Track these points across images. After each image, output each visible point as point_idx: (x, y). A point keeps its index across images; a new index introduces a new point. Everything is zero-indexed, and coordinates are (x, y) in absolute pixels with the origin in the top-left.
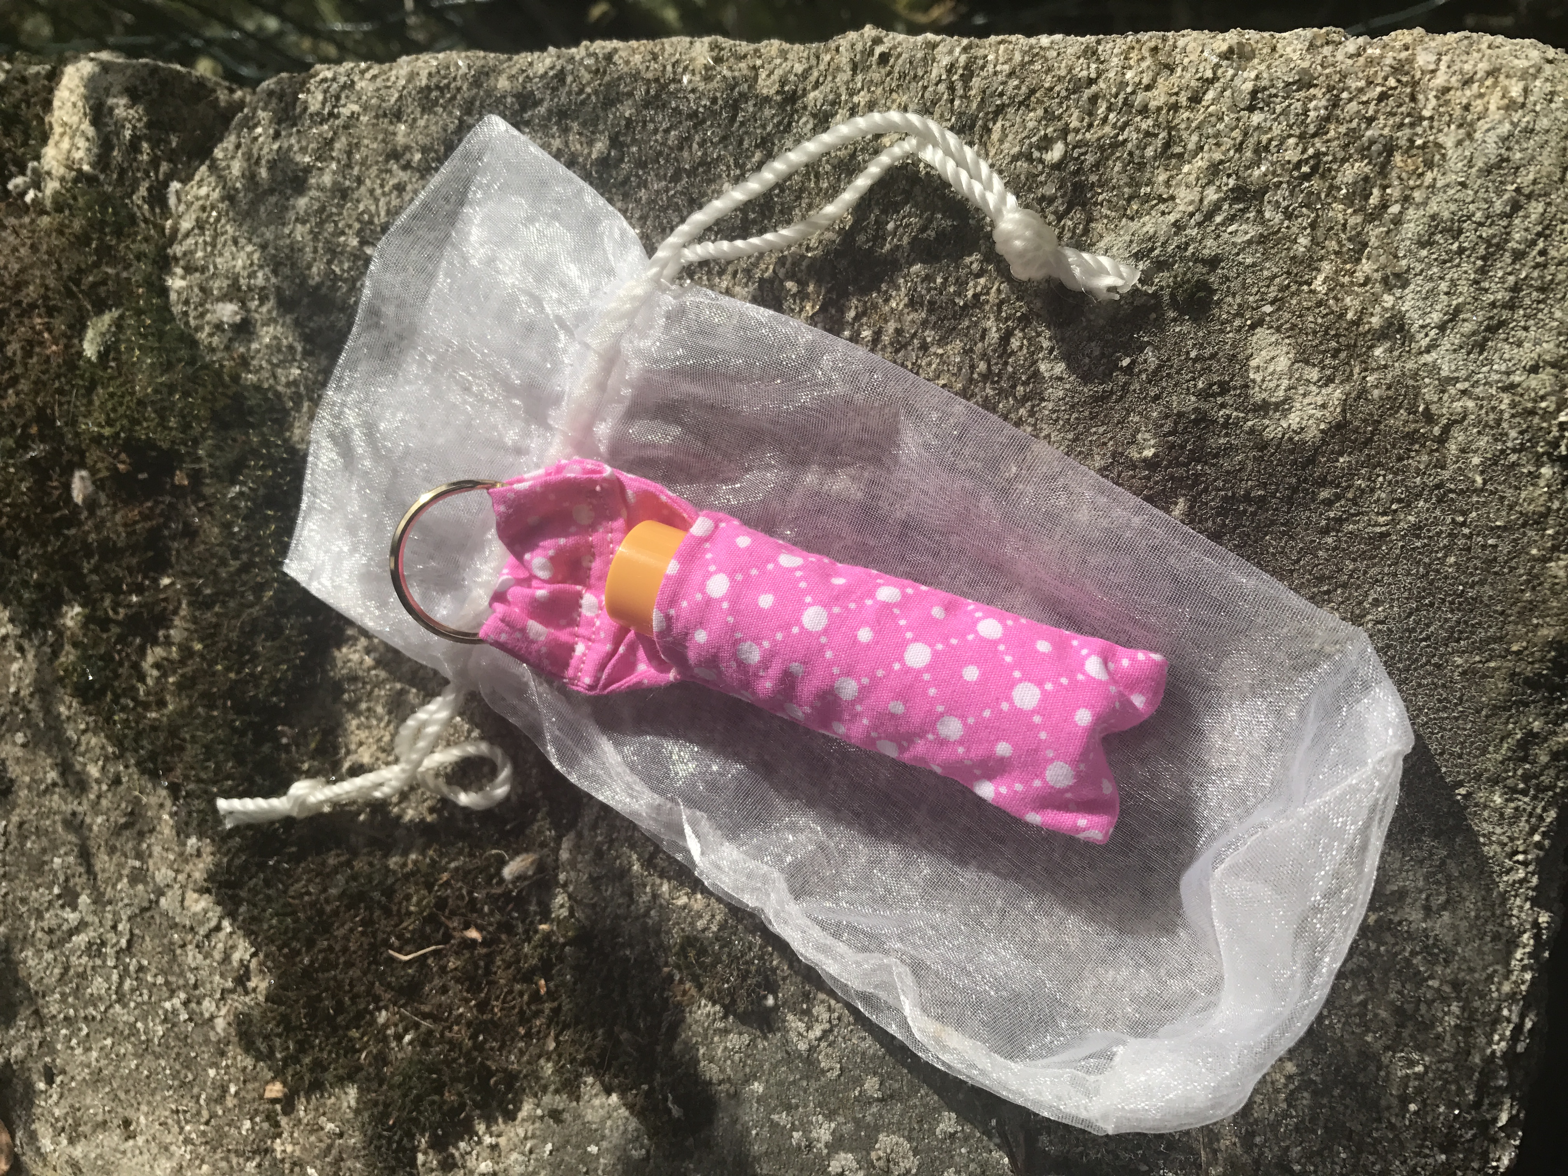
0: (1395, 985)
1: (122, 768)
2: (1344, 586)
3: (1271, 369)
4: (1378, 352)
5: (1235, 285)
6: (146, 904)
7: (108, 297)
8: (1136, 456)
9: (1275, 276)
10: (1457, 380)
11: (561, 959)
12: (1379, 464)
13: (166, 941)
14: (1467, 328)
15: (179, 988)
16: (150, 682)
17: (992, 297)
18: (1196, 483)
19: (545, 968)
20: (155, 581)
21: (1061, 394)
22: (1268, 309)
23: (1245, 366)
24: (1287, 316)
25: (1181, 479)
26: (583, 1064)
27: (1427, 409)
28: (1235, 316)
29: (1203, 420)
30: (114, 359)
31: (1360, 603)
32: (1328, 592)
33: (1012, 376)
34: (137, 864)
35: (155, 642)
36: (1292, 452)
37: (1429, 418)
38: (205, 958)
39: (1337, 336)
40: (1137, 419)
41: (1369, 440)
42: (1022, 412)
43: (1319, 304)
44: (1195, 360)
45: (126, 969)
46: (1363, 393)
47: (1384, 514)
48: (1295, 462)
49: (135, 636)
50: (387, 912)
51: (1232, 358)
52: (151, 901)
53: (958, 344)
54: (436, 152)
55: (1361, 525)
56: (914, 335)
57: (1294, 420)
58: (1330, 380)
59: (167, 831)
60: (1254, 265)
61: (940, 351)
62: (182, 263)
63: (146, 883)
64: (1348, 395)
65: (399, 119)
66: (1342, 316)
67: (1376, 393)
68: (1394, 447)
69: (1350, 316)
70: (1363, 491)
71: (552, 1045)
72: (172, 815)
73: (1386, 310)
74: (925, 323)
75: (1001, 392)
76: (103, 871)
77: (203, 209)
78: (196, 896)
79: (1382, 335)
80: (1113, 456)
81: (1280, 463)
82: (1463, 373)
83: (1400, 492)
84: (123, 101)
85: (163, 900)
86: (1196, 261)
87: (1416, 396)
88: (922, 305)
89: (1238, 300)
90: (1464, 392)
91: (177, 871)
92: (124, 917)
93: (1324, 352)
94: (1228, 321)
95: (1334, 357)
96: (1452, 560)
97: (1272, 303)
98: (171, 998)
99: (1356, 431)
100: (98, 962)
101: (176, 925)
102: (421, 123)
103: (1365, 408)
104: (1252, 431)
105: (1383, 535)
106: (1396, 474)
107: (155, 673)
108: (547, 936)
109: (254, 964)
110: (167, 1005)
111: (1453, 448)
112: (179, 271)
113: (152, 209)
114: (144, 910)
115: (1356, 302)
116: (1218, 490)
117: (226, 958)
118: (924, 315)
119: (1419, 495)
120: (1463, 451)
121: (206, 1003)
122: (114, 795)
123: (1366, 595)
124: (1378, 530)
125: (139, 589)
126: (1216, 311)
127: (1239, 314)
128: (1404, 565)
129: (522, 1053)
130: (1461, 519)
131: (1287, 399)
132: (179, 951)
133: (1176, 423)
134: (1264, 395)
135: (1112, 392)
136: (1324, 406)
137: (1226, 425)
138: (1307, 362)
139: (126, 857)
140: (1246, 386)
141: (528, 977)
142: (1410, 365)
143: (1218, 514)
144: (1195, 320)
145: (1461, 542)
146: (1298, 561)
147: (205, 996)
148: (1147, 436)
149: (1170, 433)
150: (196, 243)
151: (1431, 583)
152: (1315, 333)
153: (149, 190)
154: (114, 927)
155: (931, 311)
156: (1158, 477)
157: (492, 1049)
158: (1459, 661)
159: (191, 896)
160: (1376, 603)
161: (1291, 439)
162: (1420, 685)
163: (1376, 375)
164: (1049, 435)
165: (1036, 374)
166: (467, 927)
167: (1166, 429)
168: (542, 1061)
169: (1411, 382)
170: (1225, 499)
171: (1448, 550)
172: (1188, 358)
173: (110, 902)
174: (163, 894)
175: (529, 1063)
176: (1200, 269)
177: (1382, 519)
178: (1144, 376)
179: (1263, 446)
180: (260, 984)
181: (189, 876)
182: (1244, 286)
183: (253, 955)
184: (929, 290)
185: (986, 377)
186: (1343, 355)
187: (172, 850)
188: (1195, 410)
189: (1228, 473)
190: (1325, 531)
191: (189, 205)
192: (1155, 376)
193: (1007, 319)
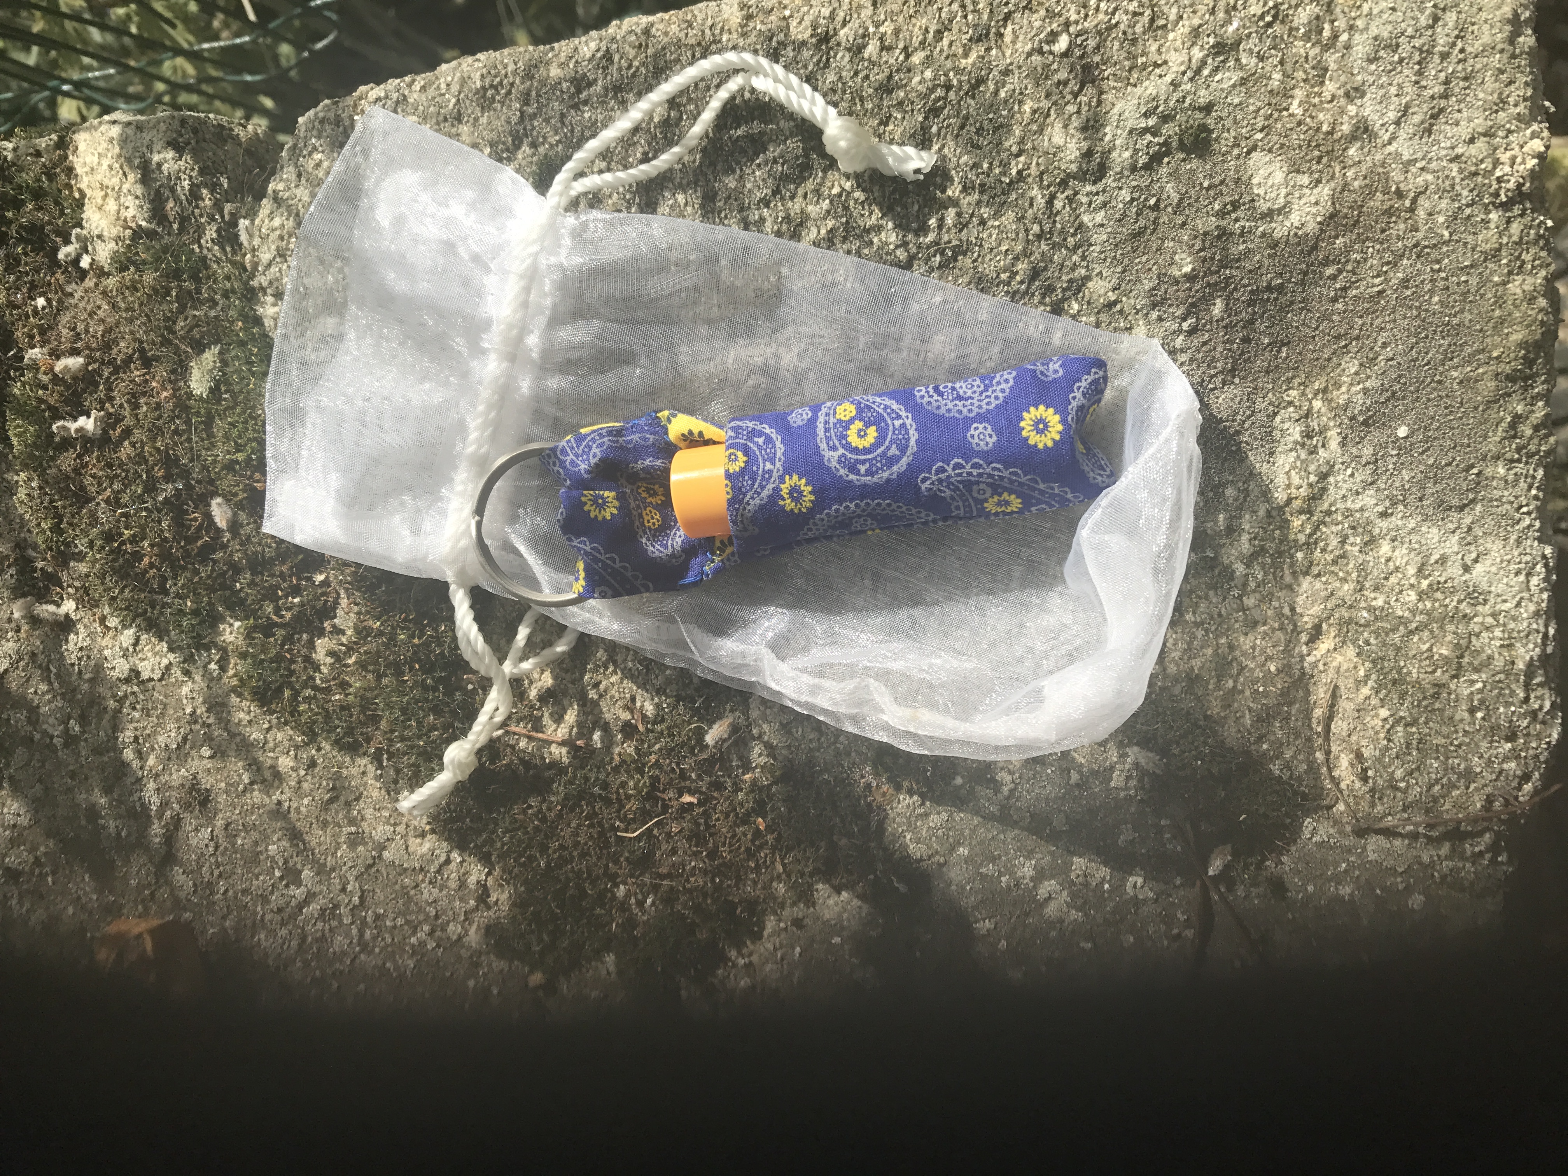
0: (1450, 628)
1: (314, 752)
2: (1357, 338)
3: (1270, 183)
4: (1352, 151)
5: (1228, 123)
6: (370, 861)
7: (202, 337)
8: (1177, 273)
9: (1259, 109)
10: (1416, 160)
11: (770, 797)
12: (1368, 239)
13: (397, 887)
14: (1417, 119)
15: (420, 923)
16: (324, 670)
17: (1033, 170)
18: (1227, 285)
19: (760, 809)
20: (309, 579)
21: (1105, 237)
22: (1259, 136)
23: (1248, 184)
24: (1275, 138)
25: (1216, 284)
26: (811, 875)
27: (1398, 188)
28: (1233, 146)
29: (1224, 234)
30: (226, 392)
31: (1372, 349)
32: (1346, 346)
33: (1061, 232)
34: (353, 829)
35: (321, 633)
36: (1299, 244)
37: (1400, 194)
38: (441, 890)
39: (1318, 146)
40: (1171, 244)
41: (1358, 221)
42: (1075, 258)
43: (1299, 124)
44: (1208, 189)
45: (364, 921)
46: (1345, 186)
47: (1378, 276)
48: (1302, 252)
49: (300, 633)
50: (608, 802)
51: (1238, 181)
52: (374, 858)
53: (1011, 214)
54: (504, 143)
55: (1362, 289)
56: (972, 215)
57: (1295, 219)
58: (1319, 181)
59: (375, 794)
60: (1241, 104)
61: (997, 223)
62: (269, 291)
63: (365, 844)
64: (1334, 190)
65: (460, 121)
66: (1318, 130)
67: (1356, 184)
68: (1377, 222)
69: (1325, 128)
70: (1358, 262)
71: (780, 869)
72: (377, 778)
73: (1351, 117)
74: (979, 203)
75: (1054, 246)
76: (320, 844)
77: (281, 238)
78: (418, 840)
79: (1353, 138)
80: (1159, 277)
81: (1291, 255)
82: (1419, 155)
83: (1388, 257)
84: (170, 154)
85: (386, 854)
86: (1195, 109)
87: (1387, 180)
88: (973, 188)
89: (1233, 133)
90: (1422, 169)
91: (395, 825)
92: (351, 878)
93: (1310, 161)
94: (1227, 152)
95: (1318, 162)
96: (1436, 299)
97: (1261, 131)
98: (414, 933)
99: (1346, 216)
100: (334, 923)
101: (406, 870)
102: (484, 120)
103: (1349, 198)
104: (1263, 235)
105: (1380, 293)
106: (1382, 243)
107: (329, 660)
108: (754, 781)
109: (490, 881)
110: (413, 940)
111: (1421, 213)
112: (270, 299)
113: (223, 249)
114: (370, 866)
115: (1328, 116)
116: (1245, 286)
117: (462, 884)
118: (976, 196)
119: (1402, 256)
120: (1430, 214)
121: (451, 927)
122: (313, 777)
123: (1376, 340)
124: (1376, 289)
125: (296, 591)
126: (1216, 146)
127: (1236, 145)
128: (1401, 311)
129: (755, 883)
130: (1437, 267)
131: (1287, 204)
132: (412, 892)
133: (1204, 241)
134: (1269, 204)
135: (1146, 228)
136: (1317, 203)
137: (1242, 235)
138: (1298, 171)
139: (340, 826)
140: (1253, 200)
141: (745, 820)
142: (1378, 157)
143: (1249, 305)
144: (1200, 157)
145: (1441, 284)
146: (1317, 328)
147: (448, 922)
148: (1183, 256)
149: (1201, 250)
150: (280, 271)
151: (1423, 321)
152: (1300, 147)
153: (218, 231)
154: (343, 890)
155: (982, 192)
156: (1197, 287)
157: (729, 886)
158: (1455, 374)
159: (414, 842)
160: (1385, 345)
161: (1296, 234)
162: (1429, 400)
163: (1353, 170)
164: (1101, 273)
165: (1081, 226)
166: (681, 796)
167: (1197, 247)
168: (775, 884)
169: (1381, 170)
170: (1252, 292)
171: (1432, 292)
172: (1202, 188)
173: (333, 869)
174: (384, 848)
175: (764, 888)
176: (1198, 115)
177: (1377, 281)
178: (1170, 209)
179: (1275, 245)
180: (501, 896)
181: (407, 826)
182: (1235, 122)
183: (489, 874)
184: (978, 175)
185: (1039, 237)
186: (1325, 160)
187: (385, 808)
188: (1217, 227)
189: (1250, 271)
190: (1335, 300)
191: (264, 238)
192: (1178, 209)
193: (1049, 186)
